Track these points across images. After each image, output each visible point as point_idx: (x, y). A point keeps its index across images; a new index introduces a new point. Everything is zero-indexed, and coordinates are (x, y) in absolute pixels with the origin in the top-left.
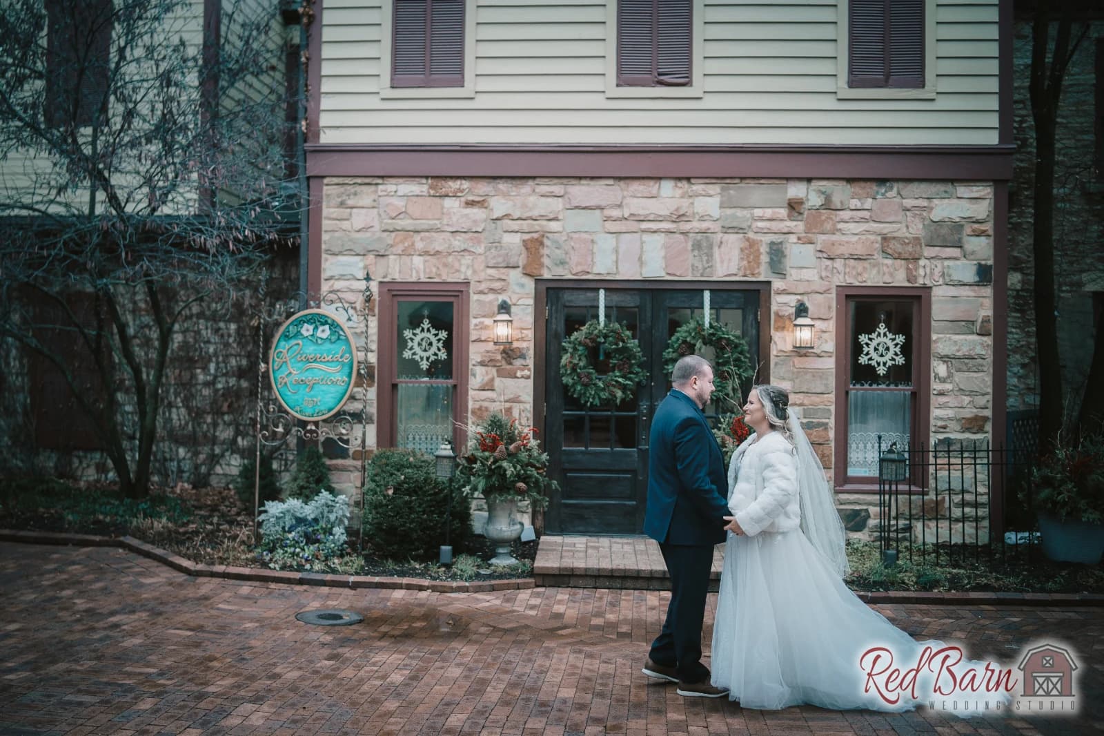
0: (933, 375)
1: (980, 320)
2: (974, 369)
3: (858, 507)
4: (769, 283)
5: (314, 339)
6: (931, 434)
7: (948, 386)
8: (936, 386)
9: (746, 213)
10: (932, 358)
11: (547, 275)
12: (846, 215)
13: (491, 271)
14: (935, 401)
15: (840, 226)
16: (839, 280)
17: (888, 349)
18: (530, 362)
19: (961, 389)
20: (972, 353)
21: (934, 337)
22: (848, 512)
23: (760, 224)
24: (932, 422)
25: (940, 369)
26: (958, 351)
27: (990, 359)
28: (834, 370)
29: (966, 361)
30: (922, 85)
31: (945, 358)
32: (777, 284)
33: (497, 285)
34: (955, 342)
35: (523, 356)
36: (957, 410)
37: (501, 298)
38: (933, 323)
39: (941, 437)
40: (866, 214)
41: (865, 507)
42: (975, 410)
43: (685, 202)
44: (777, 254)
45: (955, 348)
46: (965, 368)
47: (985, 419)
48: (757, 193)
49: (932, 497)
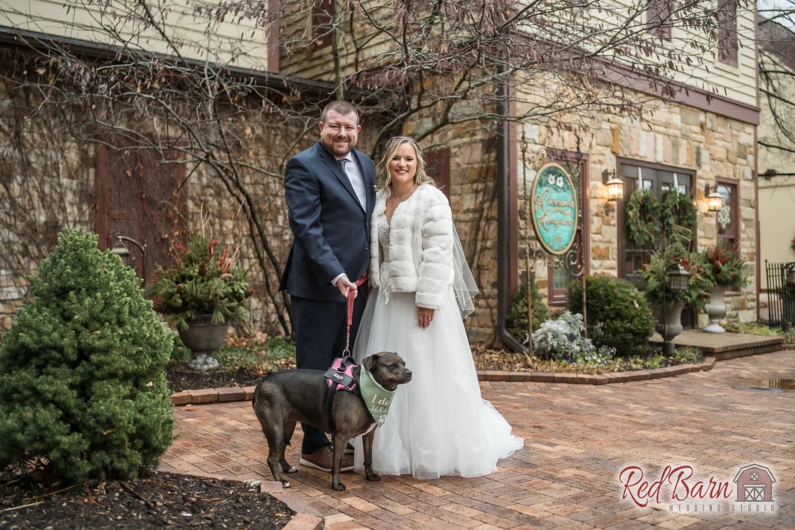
0: (741, 229)
1: (753, 200)
2: (751, 226)
4: (695, 171)
5: (556, 188)
7: (744, 236)
8: (742, 235)
9: (688, 127)
10: (741, 220)
11: (621, 155)
12: (717, 135)
13: (599, 147)
14: (742, 243)
15: (716, 141)
16: (716, 173)
18: (615, 214)
20: (751, 218)
21: (741, 208)
23: (694, 135)
24: (741, 255)
25: (743, 225)
26: (748, 216)
27: (755, 221)
28: (715, 226)
29: (749, 222)
30: (737, 67)
31: (745, 220)
32: (699, 173)
33: (601, 158)
34: (746, 211)
35: (613, 211)
36: (748, 248)
37: (604, 168)
38: (740, 200)
40: (721, 135)
42: (752, 249)
43: (669, 116)
44: (698, 153)
45: (746, 215)
46: (749, 226)
47: (754, 253)
48: (691, 116)
49: (742, 297)
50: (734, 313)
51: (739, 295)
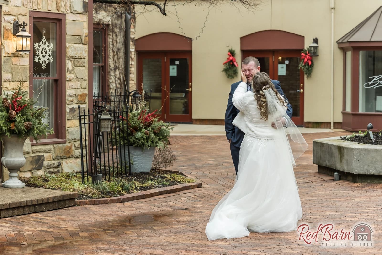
0: (66, 68)
1: (84, 36)
2: (81, 65)
3: (40, 154)
4: (1, 7)
6: (67, 105)
7: (72, 76)
8: (68, 76)
10: (66, 58)
14: (68, 84)
16: (30, 7)
17: (46, 52)
19: (77, 78)
20: (81, 55)
21: (67, 45)
22: (36, 158)
24: (67, 97)
25: (69, 64)
26: (77, 54)
27: (87, 58)
28: (28, 66)
29: (79, 60)
31: (72, 58)
32: (6, 9)
34: (75, 48)
36: (75, 90)
38: (67, 37)
39: (71, 107)
41: (42, 154)
42: (82, 90)
45: (75, 52)
46: (78, 65)
47: (86, 95)
49: (68, 144)
50: (56, 162)
51: (65, 143)
